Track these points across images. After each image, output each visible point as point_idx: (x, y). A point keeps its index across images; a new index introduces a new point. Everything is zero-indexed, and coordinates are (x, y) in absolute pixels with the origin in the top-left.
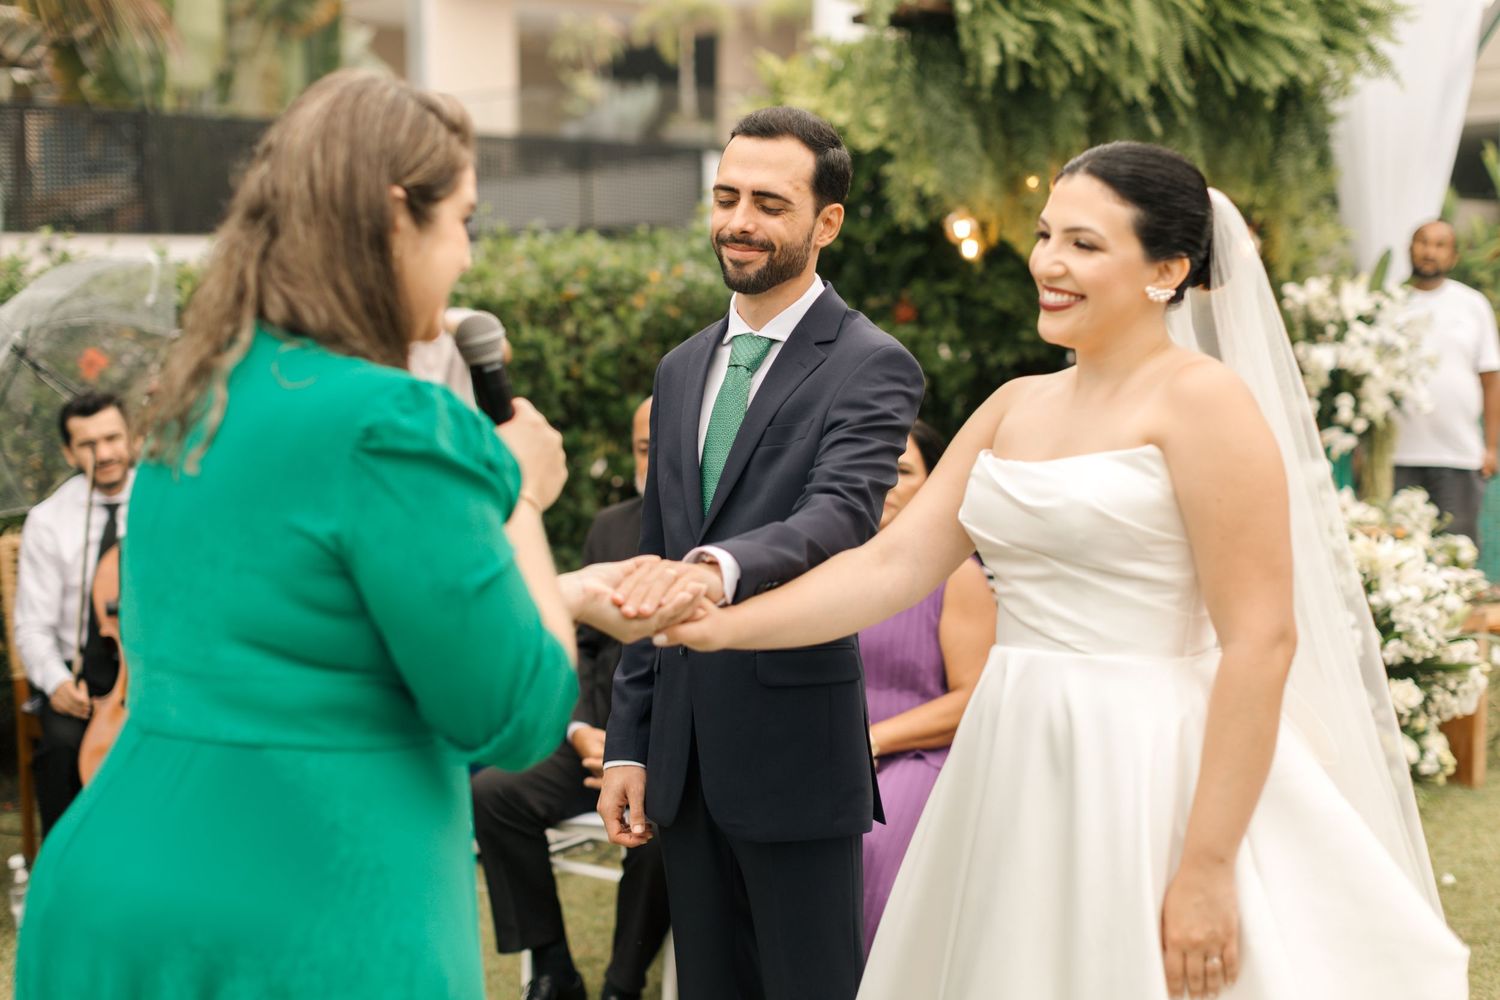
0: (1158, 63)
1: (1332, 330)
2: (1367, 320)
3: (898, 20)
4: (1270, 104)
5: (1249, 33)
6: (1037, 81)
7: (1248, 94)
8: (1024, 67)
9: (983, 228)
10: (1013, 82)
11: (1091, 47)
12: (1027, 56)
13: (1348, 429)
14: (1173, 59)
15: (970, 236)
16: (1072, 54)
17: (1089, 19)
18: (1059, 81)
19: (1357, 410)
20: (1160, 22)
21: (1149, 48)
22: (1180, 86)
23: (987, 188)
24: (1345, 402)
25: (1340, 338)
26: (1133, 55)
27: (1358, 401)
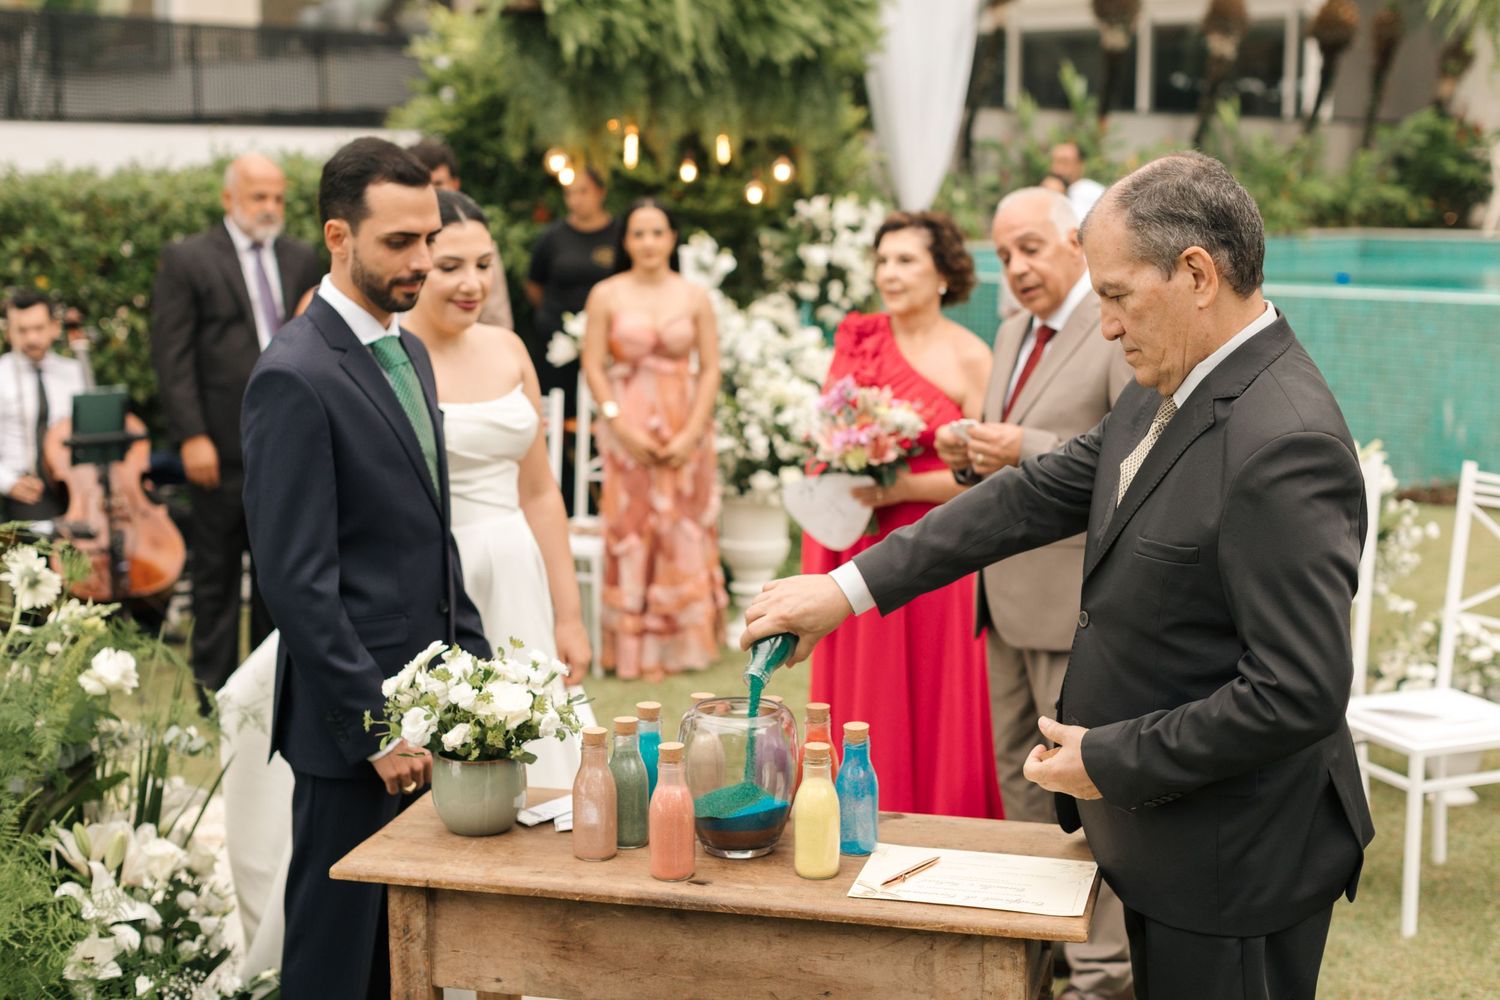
0: (696, 45)
1: (825, 236)
2: (854, 229)
3: (506, 13)
4: (785, 71)
5: (769, 22)
6: (605, 60)
7: (768, 66)
8: (596, 53)
9: (572, 161)
10: (588, 60)
11: (644, 36)
12: (596, 42)
13: (837, 306)
14: (707, 40)
15: (566, 166)
16: (628, 41)
17: (640, 15)
18: (620, 60)
19: (844, 294)
20: (695, 15)
21: (686, 34)
22: (712, 60)
23: (572, 135)
24: (835, 289)
25: (831, 242)
26: (676, 41)
27: (846, 285)
